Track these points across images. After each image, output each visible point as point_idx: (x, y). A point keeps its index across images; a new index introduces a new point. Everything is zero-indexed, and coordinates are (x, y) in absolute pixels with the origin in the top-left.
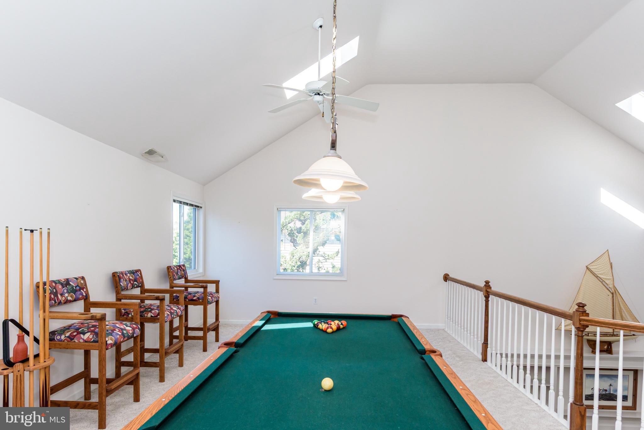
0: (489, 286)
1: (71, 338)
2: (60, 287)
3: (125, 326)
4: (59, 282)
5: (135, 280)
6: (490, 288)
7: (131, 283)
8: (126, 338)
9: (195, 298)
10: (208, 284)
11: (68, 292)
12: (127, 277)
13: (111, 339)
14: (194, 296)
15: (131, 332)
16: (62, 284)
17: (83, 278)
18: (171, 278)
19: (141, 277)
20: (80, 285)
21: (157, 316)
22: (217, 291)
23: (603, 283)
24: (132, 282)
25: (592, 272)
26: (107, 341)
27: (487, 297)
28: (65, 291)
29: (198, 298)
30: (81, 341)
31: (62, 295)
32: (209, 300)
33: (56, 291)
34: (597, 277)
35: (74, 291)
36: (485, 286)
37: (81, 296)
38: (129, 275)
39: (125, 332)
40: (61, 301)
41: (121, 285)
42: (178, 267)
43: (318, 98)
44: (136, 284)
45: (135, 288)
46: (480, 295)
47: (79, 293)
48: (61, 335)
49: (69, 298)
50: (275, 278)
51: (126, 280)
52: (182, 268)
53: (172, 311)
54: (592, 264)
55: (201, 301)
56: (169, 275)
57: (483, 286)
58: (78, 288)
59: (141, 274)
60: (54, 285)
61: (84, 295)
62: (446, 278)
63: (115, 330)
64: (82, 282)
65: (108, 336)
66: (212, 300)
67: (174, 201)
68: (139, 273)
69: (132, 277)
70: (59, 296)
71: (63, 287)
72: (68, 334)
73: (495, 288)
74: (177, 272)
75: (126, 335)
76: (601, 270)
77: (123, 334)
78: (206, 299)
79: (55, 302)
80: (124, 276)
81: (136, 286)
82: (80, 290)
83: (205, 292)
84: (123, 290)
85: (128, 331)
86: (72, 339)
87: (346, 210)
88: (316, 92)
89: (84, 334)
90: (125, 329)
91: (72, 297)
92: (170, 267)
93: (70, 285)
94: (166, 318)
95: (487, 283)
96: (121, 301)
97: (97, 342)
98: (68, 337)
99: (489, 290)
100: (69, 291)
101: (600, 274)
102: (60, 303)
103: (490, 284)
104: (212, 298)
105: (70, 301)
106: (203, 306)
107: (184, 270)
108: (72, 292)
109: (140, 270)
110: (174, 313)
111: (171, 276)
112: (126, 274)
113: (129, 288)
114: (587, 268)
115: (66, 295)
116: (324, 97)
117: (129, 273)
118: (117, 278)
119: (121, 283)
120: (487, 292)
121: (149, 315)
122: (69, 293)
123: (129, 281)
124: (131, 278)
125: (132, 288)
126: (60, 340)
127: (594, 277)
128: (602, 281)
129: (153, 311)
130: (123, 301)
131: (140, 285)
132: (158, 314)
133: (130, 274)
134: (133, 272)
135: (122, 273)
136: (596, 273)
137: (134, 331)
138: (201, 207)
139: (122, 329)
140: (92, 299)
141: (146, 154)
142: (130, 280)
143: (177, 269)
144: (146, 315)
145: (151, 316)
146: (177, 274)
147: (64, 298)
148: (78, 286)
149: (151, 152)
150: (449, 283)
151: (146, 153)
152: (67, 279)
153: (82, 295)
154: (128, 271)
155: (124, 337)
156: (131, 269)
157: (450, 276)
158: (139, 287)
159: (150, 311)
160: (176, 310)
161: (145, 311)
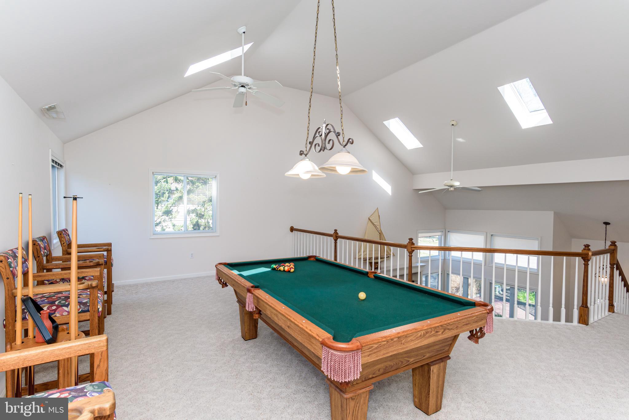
0: (337, 233)
4: (9, 254)
5: (45, 248)
6: (338, 234)
13: (100, 307)
16: (12, 256)
18: (64, 244)
19: (48, 244)
23: (376, 228)
24: (43, 251)
25: (371, 221)
26: (98, 309)
27: (336, 240)
28: (16, 264)
30: (65, 313)
34: (373, 224)
36: (334, 233)
37: (26, 269)
43: (242, 89)
44: (46, 252)
46: (331, 240)
47: (25, 265)
50: (151, 238)
52: (66, 233)
54: (371, 217)
56: (61, 241)
57: (333, 234)
62: (292, 229)
64: (24, 252)
68: (46, 240)
73: (340, 234)
76: (375, 219)
78: (110, 262)
82: (25, 262)
83: (108, 255)
86: (52, 314)
87: (218, 177)
88: (242, 85)
92: (62, 231)
94: (104, 283)
95: (336, 231)
96: (51, 271)
97: (88, 311)
99: (337, 235)
101: (375, 222)
103: (337, 231)
106: (106, 269)
107: (68, 235)
111: (65, 241)
114: (369, 219)
116: (247, 90)
117: (39, 241)
120: (336, 236)
127: (372, 224)
128: (375, 226)
130: (54, 270)
134: (42, 240)
136: (373, 222)
138: (63, 167)
141: (45, 109)
142: (42, 248)
149: (51, 108)
150: (295, 232)
153: (27, 267)
157: (295, 228)
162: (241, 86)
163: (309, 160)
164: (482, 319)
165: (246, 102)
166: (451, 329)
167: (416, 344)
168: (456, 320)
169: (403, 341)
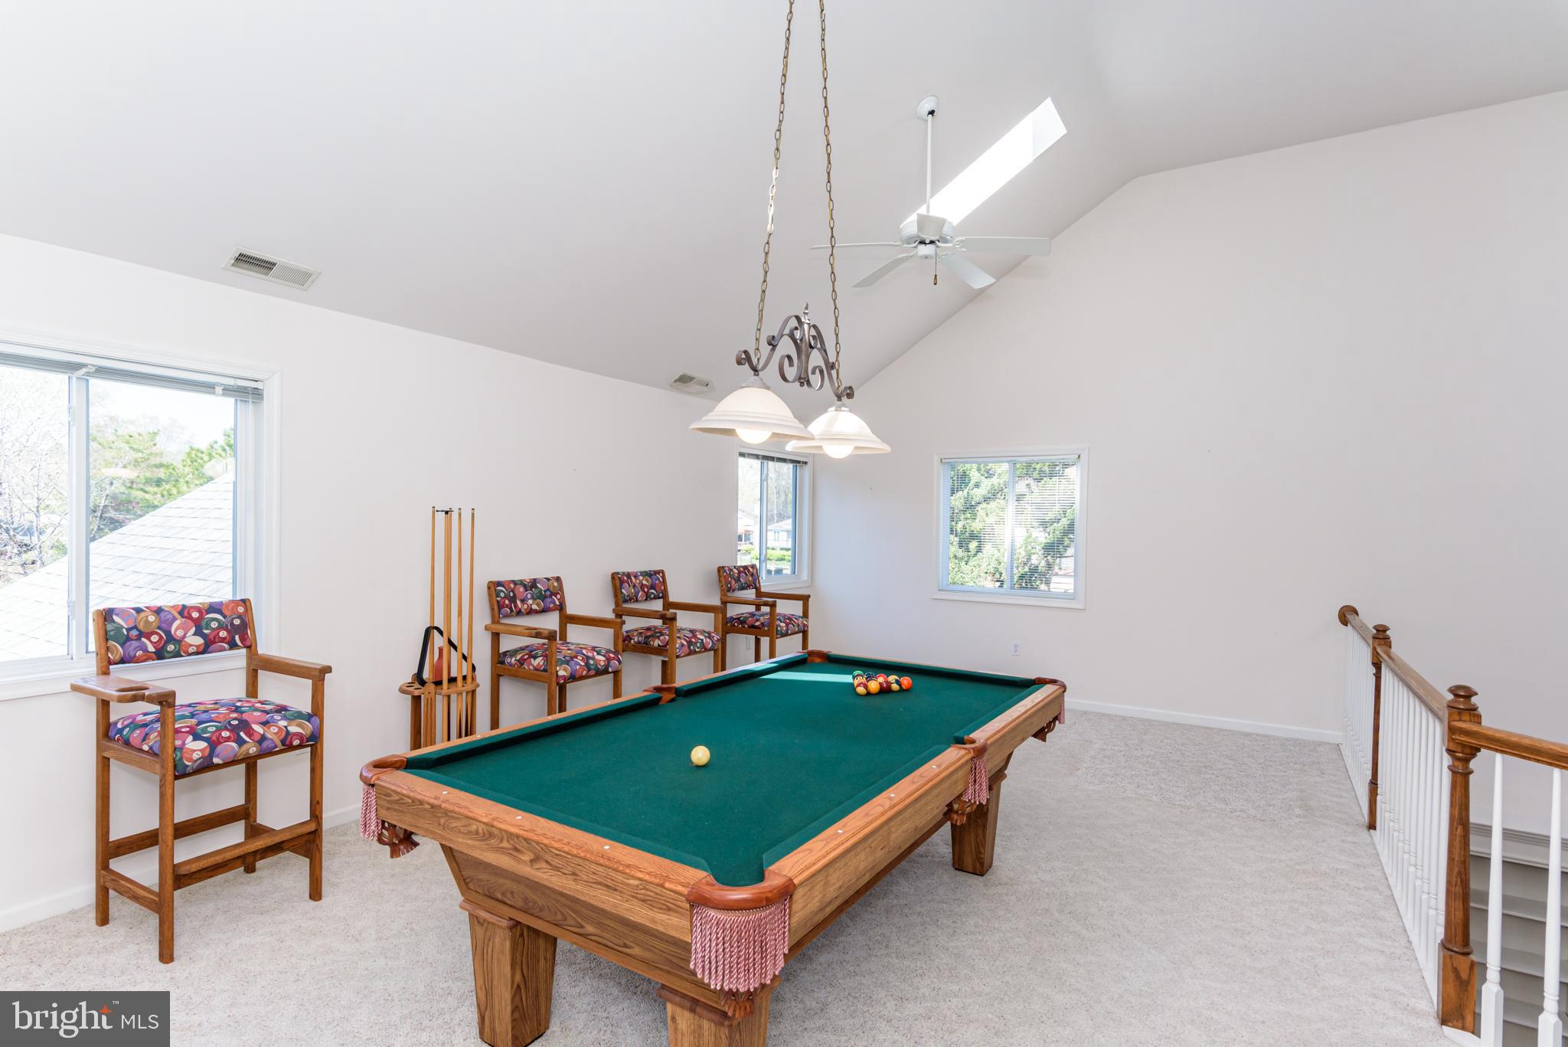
1: (521, 662)
2: (522, 589)
3: (595, 654)
4: (522, 583)
5: (653, 587)
7: (643, 591)
8: (592, 673)
9: (757, 624)
10: (777, 600)
11: (533, 598)
12: (638, 581)
13: (565, 670)
14: (757, 620)
15: (602, 663)
16: (525, 586)
17: (558, 579)
18: (723, 587)
19: (664, 582)
20: (551, 589)
21: (665, 646)
22: (805, 615)
24: (646, 590)
26: (557, 672)
28: (529, 596)
29: (762, 624)
30: (531, 667)
31: (523, 601)
32: (779, 629)
33: (514, 595)
35: (543, 598)
37: (552, 605)
38: (641, 578)
39: (591, 662)
40: (520, 609)
41: (622, 593)
42: (742, 569)
43: (924, 250)
44: (653, 593)
45: (652, 599)
47: (549, 600)
48: (511, 657)
49: (534, 607)
50: (935, 597)
51: (634, 586)
52: (749, 571)
53: (693, 640)
55: (766, 629)
56: (720, 581)
58: (548, 593)
59: (664, 577)
60: (512, 586)
61: (558, 603)
63: (576, 657)
64: (556, 584)
65: (561, 665)
66: (787, 630)
67: (742, 455)
68: (660, 576)
69: (647, 581)
70: (519, 602)
71: (527, 591)
72: (518, 657)
74: (739, 577)
75: (593, 667)
77: (587, 664)
78: (773, 626)
79: (512, 611)
80: (631, 579)
81: (652, 596)
82: (551, 596)
83: (772, 613)
84: (626, 601)
85: (597, 662)
86: (522, 664)
89: (535, 658)
90: (593, 658)
91: (538, 605)
92: (723, 567)
93: (537, 587)
94: (678, 650)
96: (624, 618)
97: (547, 671)
98: (518, 661)
100: (535, 597)
102: (519, 613)
104: (787, 625)
105: (537, 612)
106: (768, 637)
107: (752, 575)
108: (538, 598)
109: (663, 572)
110: (696, 643)
111: (724, 583)
112: (635, 577)
113: (639, 598)
115: (530, 602)
116: (938, 247)
117: (642, 575)
118: (618, 582)
119: (623, 590)
121: (656, 643)
122: (535, 599)
123: (641, 588)
124: (645, 582)
125: (646, 600)
126: (510, 664)
129: (662, 638)
130: (627, 618)
131: (661, 595)
132: (667, 644)
133: (644, 576)
134: (649, 574)
135: (629, 575)
137: (609, 663)
138: (806, 463)
139: (588, 658)
140: (570, 610)
141: (678, 383)
142: (643, 586)
143: (739, 572)
144: (652, 643)
145: (659, 645)
146: (738, 580)
147: (525, 606)
148: (548, 590)
149: (684, 379)
151: (675, 381)
152: (535, 580)
153: (554, 602)
154: (641, 572)
155: (589, 670)
156: (647, 570)
158: (659, 598)
159: (658, 638)
160: (702, 640)
161: (652, 636)
162: (917, 243)
163: (851, 411)
164: (669, 909)
165: (936, 276)
166: (557, 869)
167: (468, 845)
168: (575, 851)
169: (442, 821)
